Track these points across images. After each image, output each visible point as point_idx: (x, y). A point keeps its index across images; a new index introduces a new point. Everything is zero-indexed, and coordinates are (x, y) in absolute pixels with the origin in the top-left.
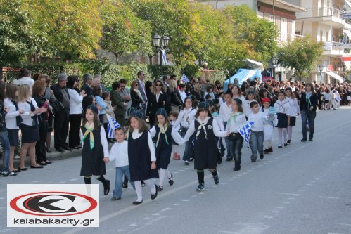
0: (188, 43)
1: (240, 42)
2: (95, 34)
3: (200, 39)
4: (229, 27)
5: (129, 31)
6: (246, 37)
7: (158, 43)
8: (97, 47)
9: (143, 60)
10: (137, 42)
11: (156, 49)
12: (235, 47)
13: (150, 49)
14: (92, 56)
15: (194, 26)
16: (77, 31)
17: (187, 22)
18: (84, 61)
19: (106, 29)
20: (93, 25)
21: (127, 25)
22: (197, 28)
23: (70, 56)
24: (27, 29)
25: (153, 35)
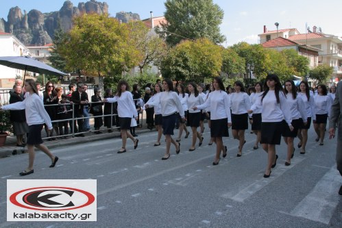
0: (264, 68)
1: (290, 67)
2: (219, 64)
3: (269, 66)
4: (284, 60)
5: (235, 63)
6: (293, 64)
7: (249, 68)
8: (220, 70)
9: (241, 76)
10: (239, 68)
11: (248, 71)
12: (287, 69)
13: (244, 71)
14: (217, 75)
15: (266, 59)
16: (211, 64)
17: (263, 58)
18: (213, 77)
19: (224, 62)
20: (218, 60)
21: (234, 60)
22: (268, 60)
23: (208, 75)
24: (189, 64)
25: (246, 64)
